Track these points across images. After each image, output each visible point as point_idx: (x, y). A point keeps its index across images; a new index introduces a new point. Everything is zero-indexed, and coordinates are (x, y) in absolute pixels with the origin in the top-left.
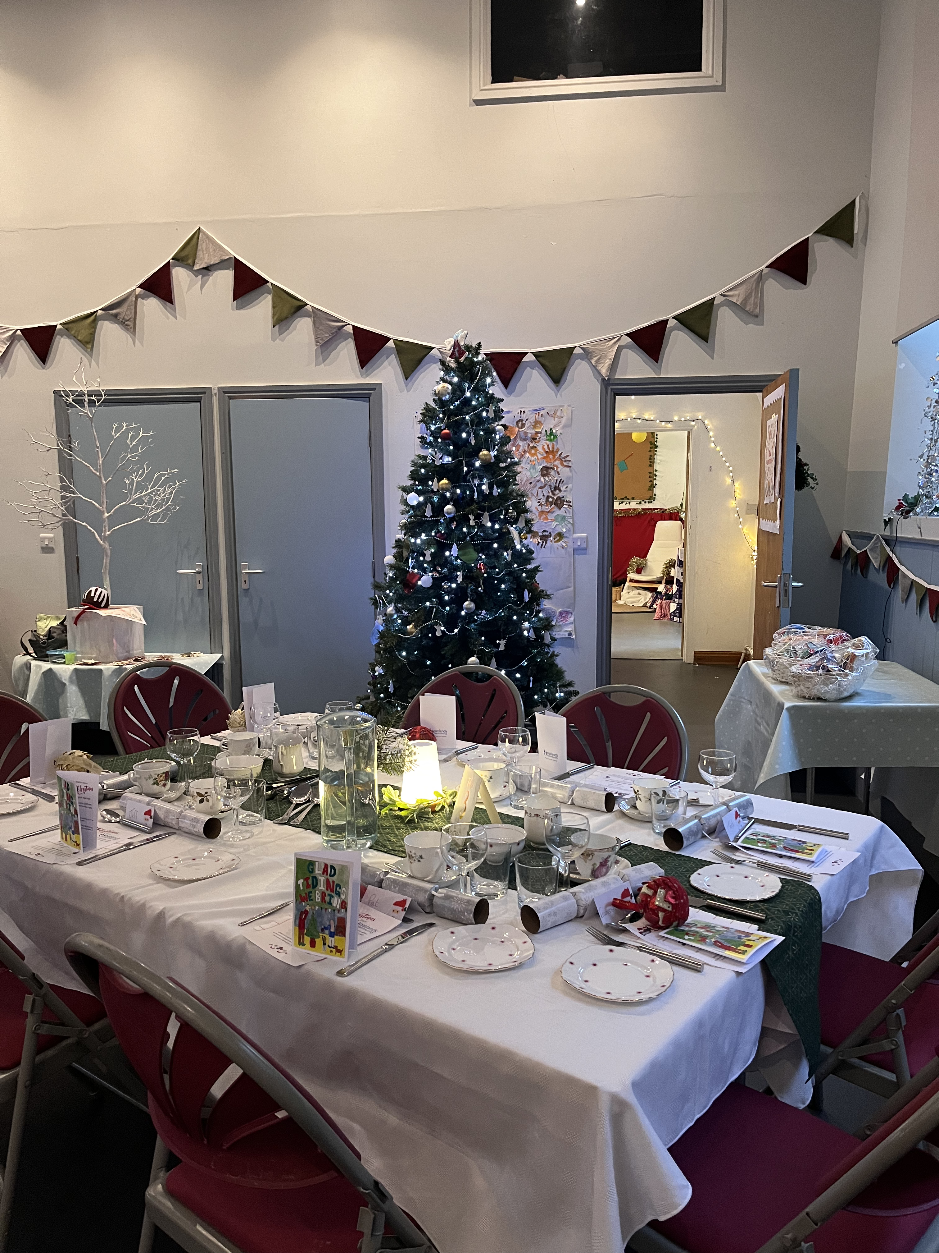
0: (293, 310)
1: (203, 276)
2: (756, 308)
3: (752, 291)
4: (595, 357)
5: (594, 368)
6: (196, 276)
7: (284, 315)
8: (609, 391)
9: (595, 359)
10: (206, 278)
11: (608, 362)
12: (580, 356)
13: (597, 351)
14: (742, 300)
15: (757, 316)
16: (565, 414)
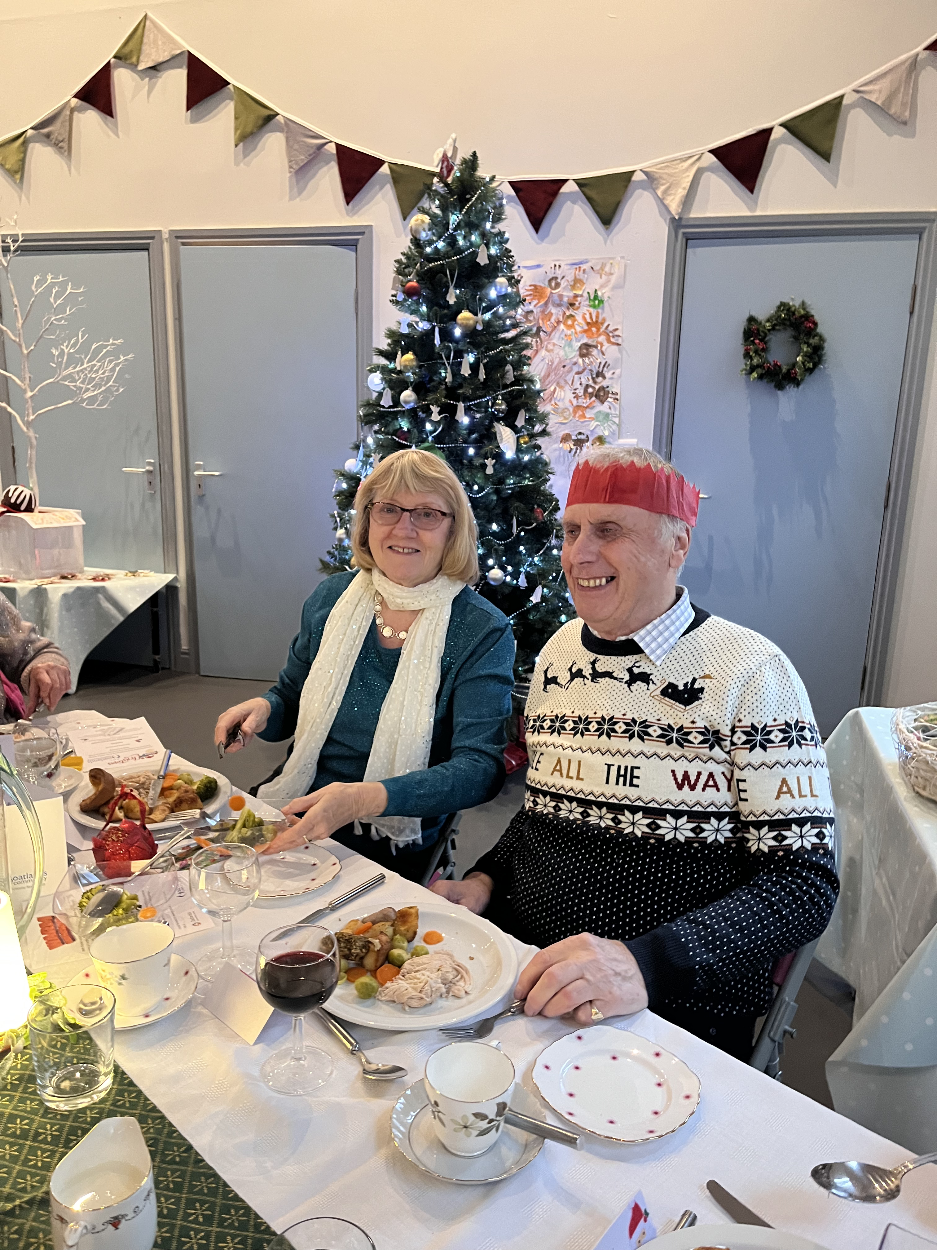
0: (260, 122)
1: (150, 79)
2: (905, 111)
3: (900, 86)
4: (663, 185)
5: (661, 202)
6: (142, 79)
7: (248, 130)
8: (680, 236)
9: (663, 188)
10: (154, 80)
11: (681, 193)
12: (641, 185)
13: (665, 176)
14: (883, 99)
15: (905, 123)
16: (616, 270)
